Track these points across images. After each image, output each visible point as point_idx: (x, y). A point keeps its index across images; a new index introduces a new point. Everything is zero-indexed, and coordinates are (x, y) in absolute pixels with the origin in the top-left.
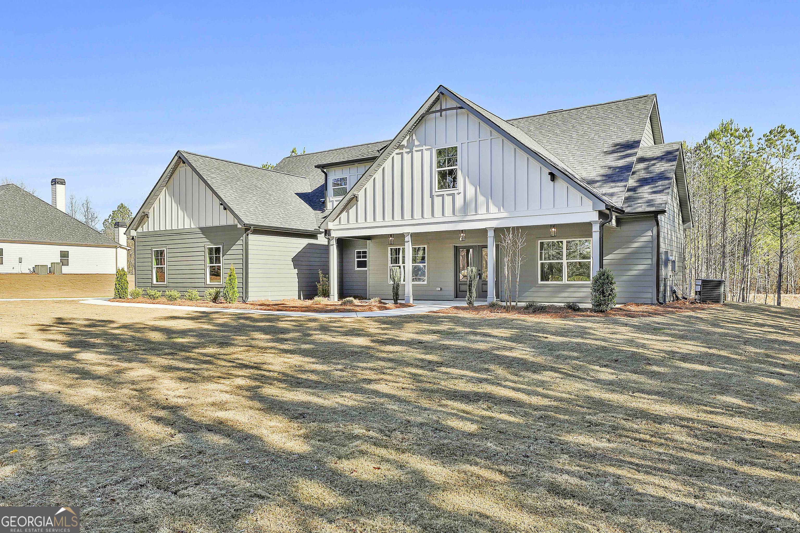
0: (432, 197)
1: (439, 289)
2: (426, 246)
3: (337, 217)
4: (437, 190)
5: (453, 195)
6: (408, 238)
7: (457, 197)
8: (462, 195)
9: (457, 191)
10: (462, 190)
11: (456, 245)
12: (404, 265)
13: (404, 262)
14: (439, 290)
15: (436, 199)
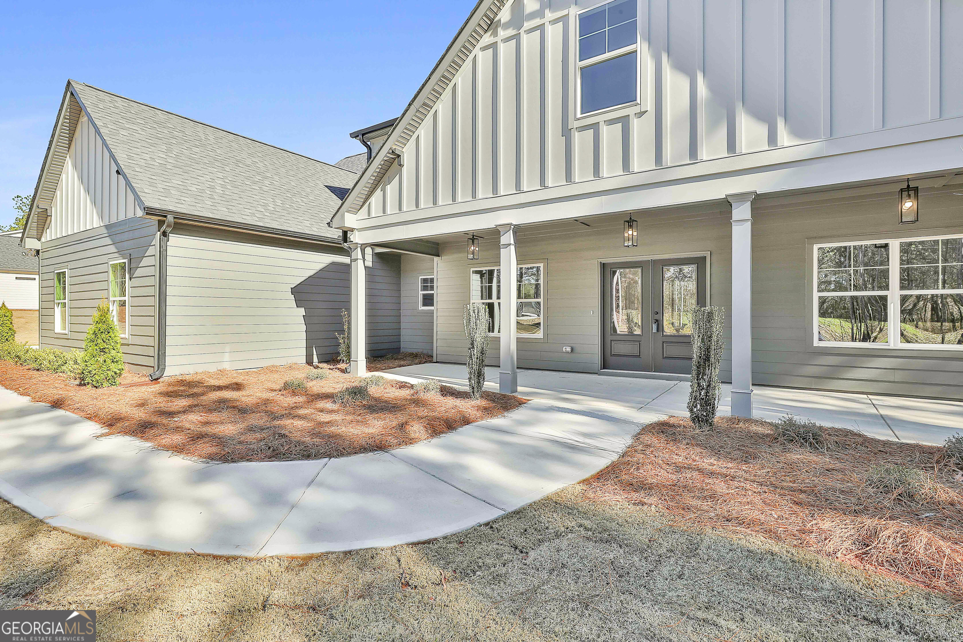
0: (566, 133)
1: (569, 349)
2: (541, 265)
3: (364, 203)
4: (579, 115)
5: (625, 121)
6: (508, 238)
7: (635, 124)
8: (651, 116)
9: (637, 109)
10: (649, 105)
11: (604, 261)
12: (498, 301)
13: (499, 298)
14: (568, 352)
15: (577, 137)
